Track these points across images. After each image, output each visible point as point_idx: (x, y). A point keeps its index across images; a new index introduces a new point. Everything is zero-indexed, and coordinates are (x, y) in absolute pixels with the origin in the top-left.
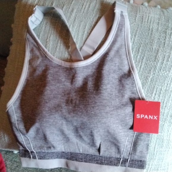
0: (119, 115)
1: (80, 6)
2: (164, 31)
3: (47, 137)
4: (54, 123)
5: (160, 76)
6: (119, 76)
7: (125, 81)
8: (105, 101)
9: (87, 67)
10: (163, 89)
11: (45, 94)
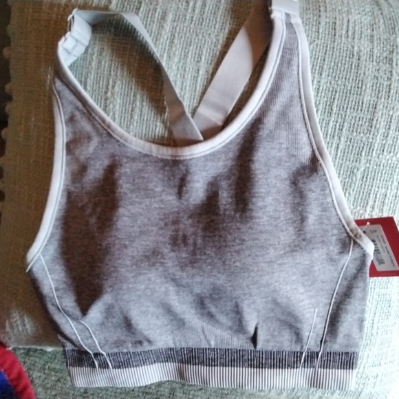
0: (298, 263)
1: (182, 5)
2: (386, 57)
3: (133, 322)
4: (149, 293)
5: (381, 165)
6: (291, 172)
7: (305, 183)
8: (265, 236)
9: (213, 156)
10: (390, 193)
11: (119, 226)
